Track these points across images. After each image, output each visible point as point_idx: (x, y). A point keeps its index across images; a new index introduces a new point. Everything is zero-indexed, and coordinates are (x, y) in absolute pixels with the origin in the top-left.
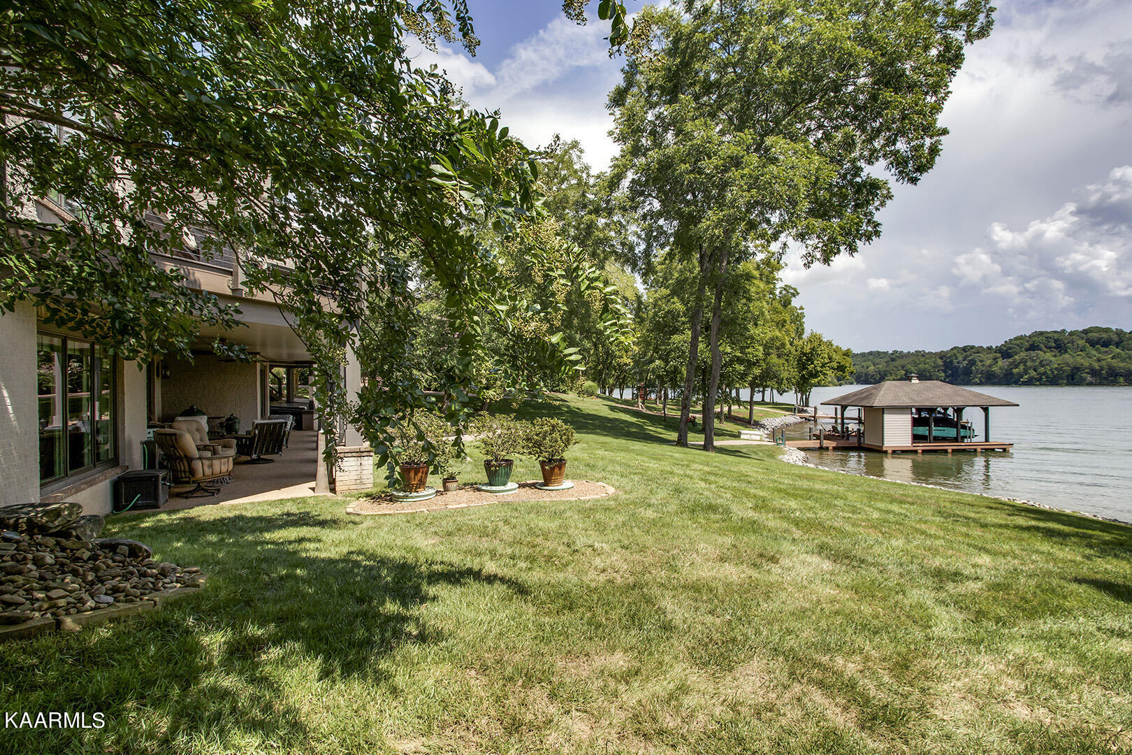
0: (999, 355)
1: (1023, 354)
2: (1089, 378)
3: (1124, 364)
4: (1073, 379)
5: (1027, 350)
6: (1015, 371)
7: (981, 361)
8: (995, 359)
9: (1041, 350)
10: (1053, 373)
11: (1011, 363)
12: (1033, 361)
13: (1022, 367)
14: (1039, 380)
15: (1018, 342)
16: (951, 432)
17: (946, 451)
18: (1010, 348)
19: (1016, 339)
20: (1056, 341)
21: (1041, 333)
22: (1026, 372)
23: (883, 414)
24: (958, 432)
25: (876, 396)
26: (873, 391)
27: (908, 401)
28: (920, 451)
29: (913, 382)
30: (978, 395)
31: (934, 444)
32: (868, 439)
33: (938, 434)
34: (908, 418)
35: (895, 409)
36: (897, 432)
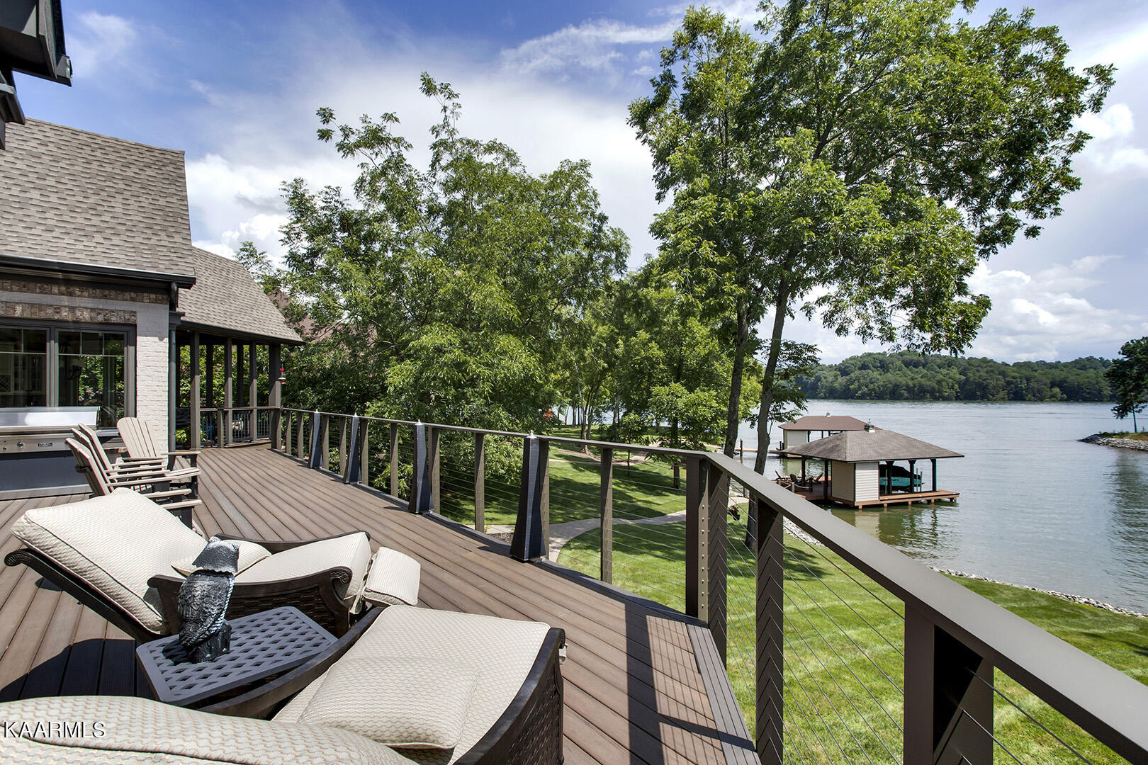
0: (839, 373)
1: (857, 373)
2: (906, 394)
3: (930, 383)
4: (894, 394)
5: (860, 369)
6: (852, 387)
7: (825, 378)
8: (836, 376)
9: (869, 369)
10: (879, 389)
11: (848, 380)
12: (865, 378)
13: (856, 384)
14: (870, 395)
15: (853, 362)
16: (905, 481)
17: (906, 504)
18: (847, 367)
19: (851, 359)
20: (880, 361)
21: (870, 354)
22: (860, 388)
23: (855, 469)
24: (912, 482)
25: (845, 449)
26: (838, 442)
27: (874, 454)
28: (885, 505)
29: (870, 431)
30: (929, 446)
31: (899, 496)
32: (837, 493)
33: (893, 484)
34: (877, 472)
35: (866, 463)
36: (867, 486)
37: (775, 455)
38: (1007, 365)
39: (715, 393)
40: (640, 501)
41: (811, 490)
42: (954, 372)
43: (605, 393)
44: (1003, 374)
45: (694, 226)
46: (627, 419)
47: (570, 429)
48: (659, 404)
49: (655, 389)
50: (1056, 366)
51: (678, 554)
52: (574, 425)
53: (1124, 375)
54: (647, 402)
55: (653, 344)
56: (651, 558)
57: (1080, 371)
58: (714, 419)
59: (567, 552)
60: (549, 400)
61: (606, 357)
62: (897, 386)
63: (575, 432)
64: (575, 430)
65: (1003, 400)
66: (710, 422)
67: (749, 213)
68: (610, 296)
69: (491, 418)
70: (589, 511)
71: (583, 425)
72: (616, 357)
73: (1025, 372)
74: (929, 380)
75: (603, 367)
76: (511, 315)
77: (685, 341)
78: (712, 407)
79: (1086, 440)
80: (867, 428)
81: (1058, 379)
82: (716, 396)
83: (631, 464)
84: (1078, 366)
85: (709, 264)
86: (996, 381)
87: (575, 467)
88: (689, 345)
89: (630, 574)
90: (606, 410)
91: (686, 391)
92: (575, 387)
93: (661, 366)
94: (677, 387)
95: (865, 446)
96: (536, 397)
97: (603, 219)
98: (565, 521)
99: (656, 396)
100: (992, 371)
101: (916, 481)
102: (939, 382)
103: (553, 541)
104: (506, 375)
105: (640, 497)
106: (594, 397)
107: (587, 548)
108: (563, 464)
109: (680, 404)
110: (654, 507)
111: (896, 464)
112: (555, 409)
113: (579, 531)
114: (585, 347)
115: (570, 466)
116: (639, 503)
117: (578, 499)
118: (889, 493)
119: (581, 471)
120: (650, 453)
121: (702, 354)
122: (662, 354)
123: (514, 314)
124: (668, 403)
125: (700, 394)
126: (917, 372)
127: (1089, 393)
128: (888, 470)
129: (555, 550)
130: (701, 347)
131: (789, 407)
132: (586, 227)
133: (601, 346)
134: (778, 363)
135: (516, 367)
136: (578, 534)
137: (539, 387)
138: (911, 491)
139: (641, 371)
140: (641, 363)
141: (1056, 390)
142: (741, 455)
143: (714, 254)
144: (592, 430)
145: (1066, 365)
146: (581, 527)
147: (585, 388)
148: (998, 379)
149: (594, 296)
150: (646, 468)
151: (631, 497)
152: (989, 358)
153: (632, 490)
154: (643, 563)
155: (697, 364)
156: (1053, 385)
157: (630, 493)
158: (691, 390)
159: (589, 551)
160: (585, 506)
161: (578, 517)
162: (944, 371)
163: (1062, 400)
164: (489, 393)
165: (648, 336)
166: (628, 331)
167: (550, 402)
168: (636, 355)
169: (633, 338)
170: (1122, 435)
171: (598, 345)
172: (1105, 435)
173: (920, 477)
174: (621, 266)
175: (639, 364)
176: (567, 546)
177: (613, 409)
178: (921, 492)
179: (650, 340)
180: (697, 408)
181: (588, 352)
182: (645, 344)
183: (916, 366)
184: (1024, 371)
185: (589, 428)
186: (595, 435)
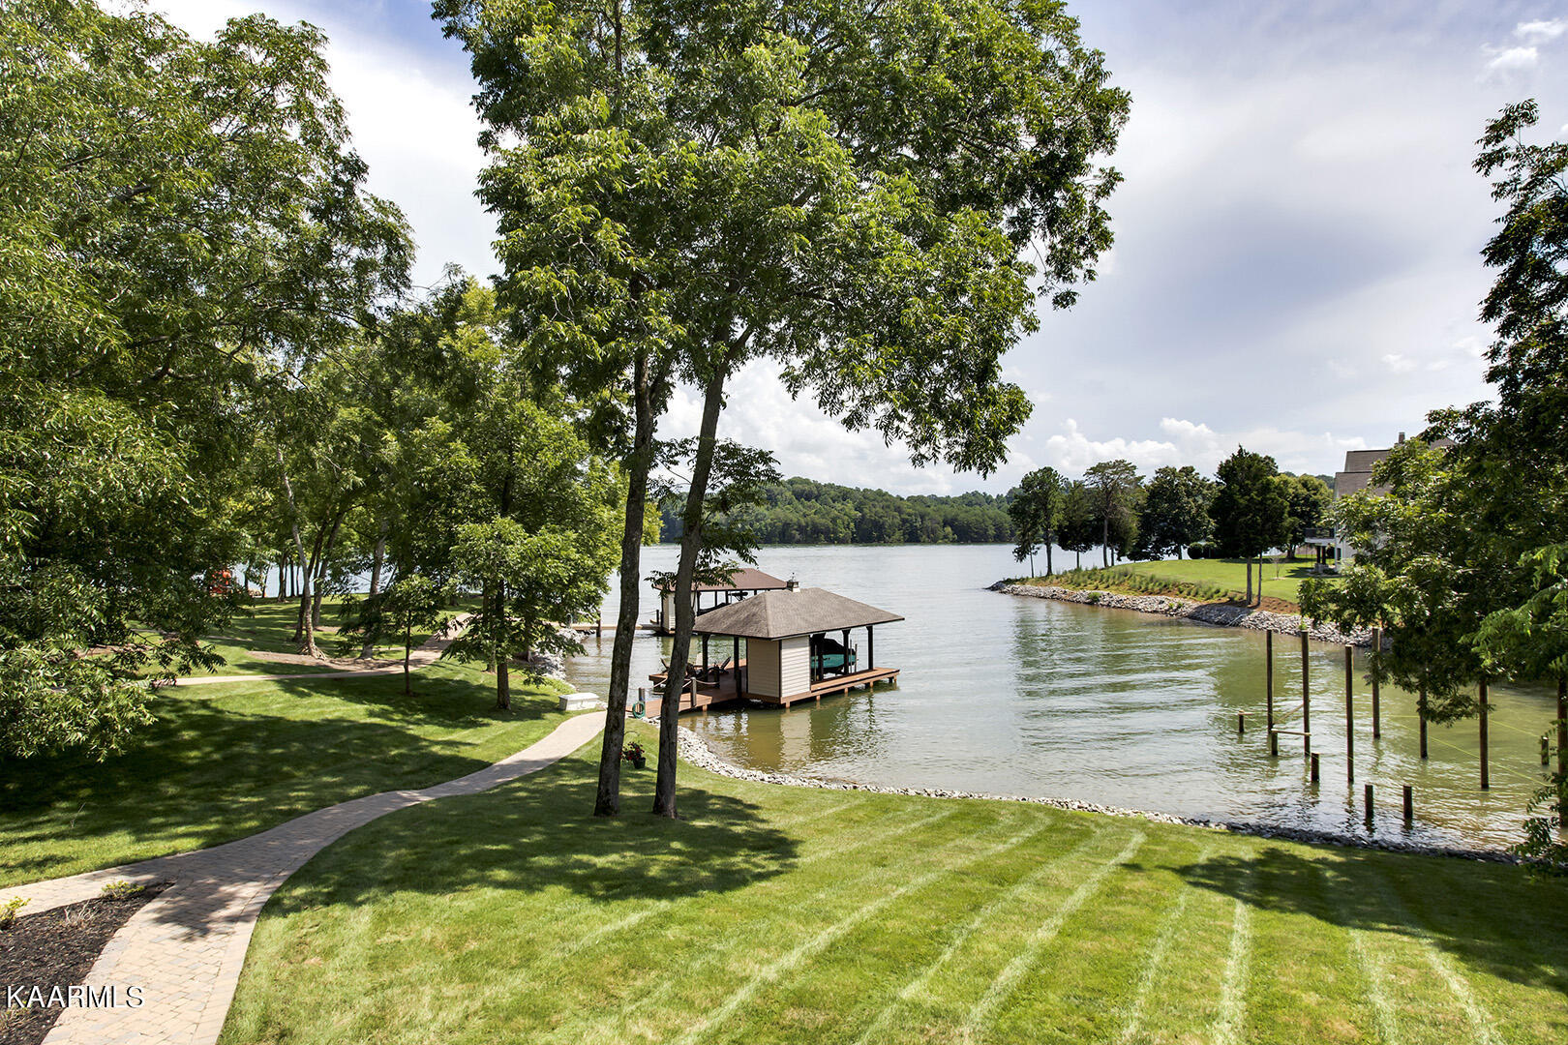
2: (797, 535)
3: (824, 520)
4: (784, 535)
10: (767, 529)
16: (839, 660)
17: (841, 692)
23: (780, 648)
24: (846, 659)
25: (766, 619)
26: (755, 609)
27: (803, 624)
28: (818, 698)
29: (795, 590)
30: (865, 607)
31: (831, 683)
32: (756, 687)
33: (826, 664)
34: (807, 650)
35: (794, 638)
36: (795, 674)
37: (649, 632)
38: (902, 499)
39: (575, 536)
40: (438, 743)
41: (717, 687)
42: (850, 505)
43: (348, 537)
44: (898, 510)
45: (587, 182)
46: (404, 586)
47: (274, 606)
48: (470, 556)
49: (463, 529)
50: (945, 501)
51: (545, 869)
52: (282, 598)
53: (1024, 512)
54: (447, 552)
55: (458, 444)
56: (489, 893)
57: (968, 508)
58: (573, 581)
59: (276, 924)
60: (223, 550)
61: (361, 466)
62: (787, 525)
63: (284, 612)
64: (284, 607)
65: (899, 542)
66: (566, 587)
67: (689, 181)
68: (371, 336)
69: (43, 600)
70: (327, 786)
71: (304, 598)
72: (385, 466)
73: (920, 508)
74: (823, 517)
75: (355, 484)
76: (101, 339)
77: (518, 441)
78: (569, 560)
79: (993, 589)
80: (790, 585)
81: (949, 517)
82: (576, 540)
83: (411, 669)
84: (966, 501)
85: (614, 268)
86: (892, 519)
87: (289, 687)
88: (526, 450)
89: (450, 956)
90: (356, 569)
91: (523, 533)
92: (285, 525)
93: (474, 486)
94: (505, 524)
95: (791, 613)
96: (186, 547)
97: (357, 168)
98: (266, 826)
99: (466, 541)
100: (888, 507)
101: (851, 658)
102: (834, 520)
103: (232, 897)
104: (84, 492)
105: (433, 734)
106: (325, 544)
107: (329, 900)
108: (259, 684)
109: (512, 555)
110: (466, 753)
111: (828, 636)
112: (238, 572)
113: (303, 848)
114: (312, 442)
115: (274, 687)
116: (436, 749)
117: (299, 762)
118: (821, 680)
119: (302, 695)
120: (454, 648)
121: (551, 466)
122: (476, 464)
123: (112, 338)
124: (489, 555)
125: (548, 537)
126: (810, 507)
127: (976, 533)
128: (820, 645)
129: (239, 926)
130: (549, 455)
131: (727, 557)
132: (316, 174)
133: (350, 441)
134: (710, 482)
135: (112, 471)
136: (302, 858)
137: (192, 526)
138: (846, 674)
139: (433, 495)
140: (434, 479)
141: (948, 529)
142: (598, 635)
143: (624, 247)
144: (324, 606)
145: (955, 500)
146: (312, 835)
147: (309, 527)
148: (894, 517)
149: (336, 334)
150: (440, 674)
151: (416, 739)
152: (884, 490)
153: (417, 723)
154: (473, 916)
155: (541, 483)
156: (946, 523)
157: (414, 730)
158: (531, 530)
159: (338, 910)
160: (316, 775)
161: (299, 806)
162: (838, 506)
163: (953, 542)
164: (22, 539)
165: (448, 428)
166: (405, 419)
167: (225, 557)
168: (424, 463)
169: (418, 431)
170: (1023, 581)
171: (343, 439)
172: (1009, 581)
173: (854, 653)
174: (397, 274)
175: (431, 482)
176: (272, 907)
177: (368, 566)
178: (856, 673)
179: (452, 437)
180: (543, 562)
181: (320, 451)
182: (443, 443)
183: (808, 499)
184: (918, 507)
185: (317, 602)
186: (329, 617)
